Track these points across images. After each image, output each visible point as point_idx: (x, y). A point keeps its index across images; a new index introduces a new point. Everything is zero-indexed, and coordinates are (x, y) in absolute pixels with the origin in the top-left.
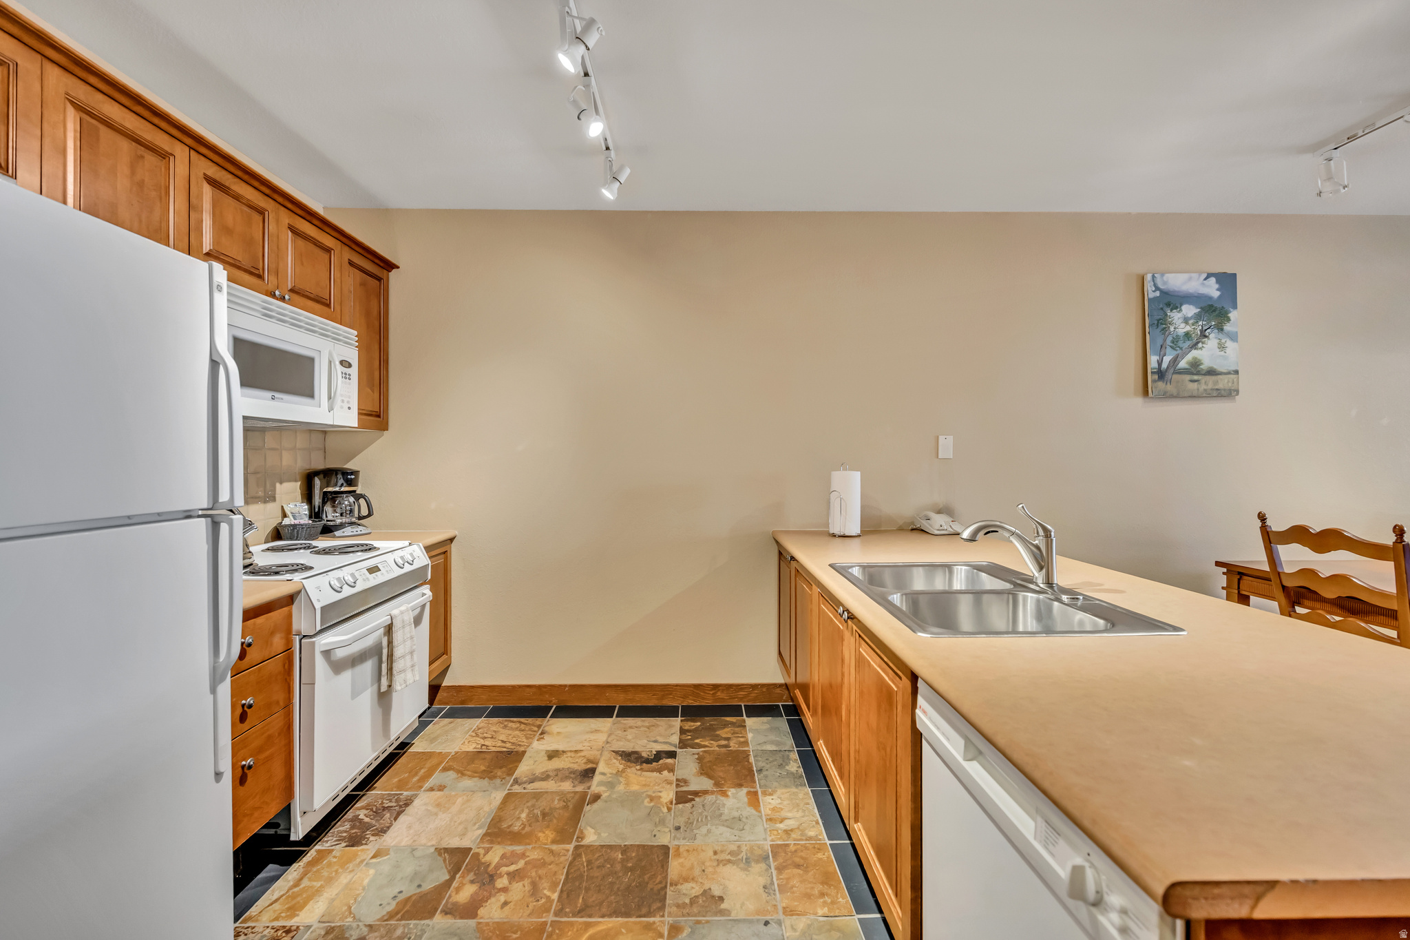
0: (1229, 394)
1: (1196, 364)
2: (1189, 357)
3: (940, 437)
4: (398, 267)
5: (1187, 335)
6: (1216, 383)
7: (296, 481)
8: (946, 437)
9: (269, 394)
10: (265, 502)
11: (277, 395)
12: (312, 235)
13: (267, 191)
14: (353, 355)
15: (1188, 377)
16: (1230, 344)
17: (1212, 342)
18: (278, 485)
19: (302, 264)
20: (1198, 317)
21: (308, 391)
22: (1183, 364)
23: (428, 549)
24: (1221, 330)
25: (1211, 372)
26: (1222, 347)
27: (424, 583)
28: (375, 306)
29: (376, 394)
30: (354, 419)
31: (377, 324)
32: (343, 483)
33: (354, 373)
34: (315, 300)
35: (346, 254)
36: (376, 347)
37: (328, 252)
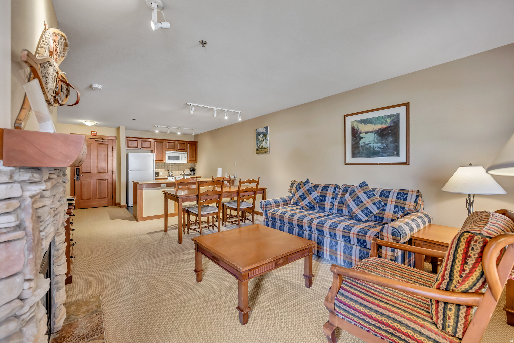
0: (267, 152)
1: (262, 146)
2: (261, 145)
4: (198, 142)
5: (261, 141)
6: (265, 150)
7: (188, 169)
9: (173, 160)
12: (182, 143)
14: (187, 155)
15: (261, 149)
16: (267, 142)
17: (264, 142)
18: (185, 169)
19: (180, 146)
20: (263, 137)
21: (179, 159)
22: (260, 147)
24: (266, 139)
25: (264, 148)
26: (266, 143)
28: (194, 147)
29: (194, 158)
30: (187, 162)
31: (194, 150)
32: (193, 169)
33: (187, 157)
34: (183, 149)
35: (188, 143)
36: (194, 153)
37: (184, 144)
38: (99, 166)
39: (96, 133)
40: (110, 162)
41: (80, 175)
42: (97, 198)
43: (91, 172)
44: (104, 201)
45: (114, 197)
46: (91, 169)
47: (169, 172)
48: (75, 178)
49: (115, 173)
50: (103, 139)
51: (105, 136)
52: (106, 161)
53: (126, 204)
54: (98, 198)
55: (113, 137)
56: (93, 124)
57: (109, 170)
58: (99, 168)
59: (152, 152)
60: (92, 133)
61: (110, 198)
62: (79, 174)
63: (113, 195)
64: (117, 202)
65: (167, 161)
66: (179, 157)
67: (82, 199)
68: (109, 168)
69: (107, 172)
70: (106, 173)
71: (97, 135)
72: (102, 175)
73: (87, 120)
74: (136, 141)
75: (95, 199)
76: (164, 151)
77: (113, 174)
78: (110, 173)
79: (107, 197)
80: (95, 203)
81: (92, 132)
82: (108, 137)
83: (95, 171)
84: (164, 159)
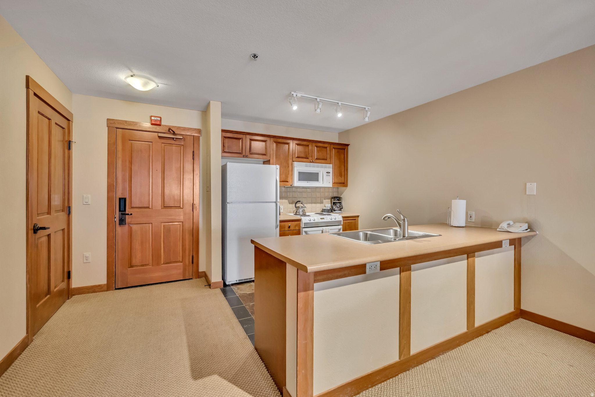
3: (527, 183)
4: (350, 145)
7: (329, 199)
8: (531, 183)
9: (307, 182)
10: (312, 204)
11: (308, 182)
12: (321, 145)
13: (309, 141)
14: (331, 170)
18: (324, 200)
19: (319, 153)
21: (317, 180)
23: (343, 217)
27: (341, 225)
28: (342, 156)
29: (343, 178)
30: (331, 185)
31: (343, 160)
32: (338, 200)
33: (331, 174)
34: (322, 159)
35: (332, 146)
36: (343, 166)
37: (326, 148)
38: (167, 191)
39: (159, 119)
40: (188, 184)
41: (127, 212)
42: (162, 263)
43: (150, 207)
44: (176, 270)
45: (194, 260)
46: (151, 200)
47: (297, 205)
48: (117, 220)
49: (198, 207)
50: (174, 133)
51: (179, 128)
52: (181, 182)
53: (220, 280)
54: (164, 264)
55: (195, 129)
56: (151, 86)
57: (185, 202)
58: (165, 197)
59: (267, 162)
60: (151, 120)
61: (187, 262)
62: (125, 210)
63: (193, 256)
64: (201, 270)
65: (297, 183)
66: (317, 174)
67: (131, 266)
68: (186, 197)
69: (182, 206)
70: (179, 207)
71: (163, 123)
72: (172, 211)
73: (135, 72)
74: (239, 139)
75: (158, 264)
76: (290, 161)
77: (194, 210)
78: (188, 208)
79: (181, 260)
80: (157, 275)
81: (151, 116)
82: (185, 129)
83: (157, 203)
84: (289, 179)
